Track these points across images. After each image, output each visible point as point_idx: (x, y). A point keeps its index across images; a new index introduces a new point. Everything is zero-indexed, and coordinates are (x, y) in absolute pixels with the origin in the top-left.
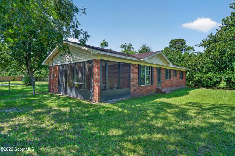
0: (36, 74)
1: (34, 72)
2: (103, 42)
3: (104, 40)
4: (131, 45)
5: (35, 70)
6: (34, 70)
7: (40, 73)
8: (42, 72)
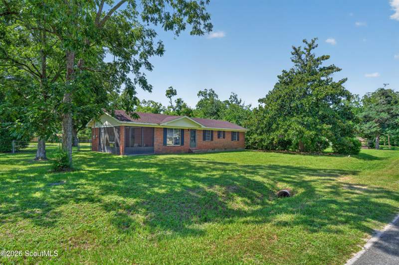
0: (79, 134)
1: (77, 132)
2: (169, 89)
3: (171, 87)
4: (213, 92)
5: (79, 130)
6: (77, 130)
7: (84, 133)
8: (87, 132)
